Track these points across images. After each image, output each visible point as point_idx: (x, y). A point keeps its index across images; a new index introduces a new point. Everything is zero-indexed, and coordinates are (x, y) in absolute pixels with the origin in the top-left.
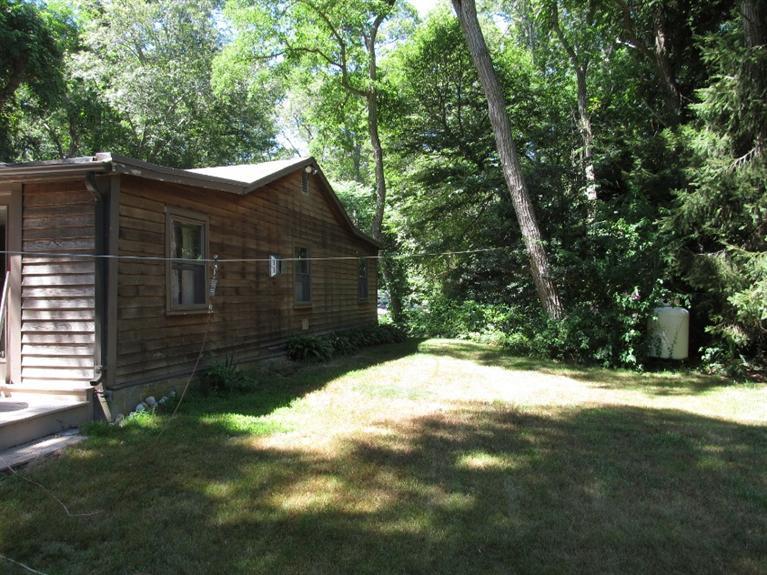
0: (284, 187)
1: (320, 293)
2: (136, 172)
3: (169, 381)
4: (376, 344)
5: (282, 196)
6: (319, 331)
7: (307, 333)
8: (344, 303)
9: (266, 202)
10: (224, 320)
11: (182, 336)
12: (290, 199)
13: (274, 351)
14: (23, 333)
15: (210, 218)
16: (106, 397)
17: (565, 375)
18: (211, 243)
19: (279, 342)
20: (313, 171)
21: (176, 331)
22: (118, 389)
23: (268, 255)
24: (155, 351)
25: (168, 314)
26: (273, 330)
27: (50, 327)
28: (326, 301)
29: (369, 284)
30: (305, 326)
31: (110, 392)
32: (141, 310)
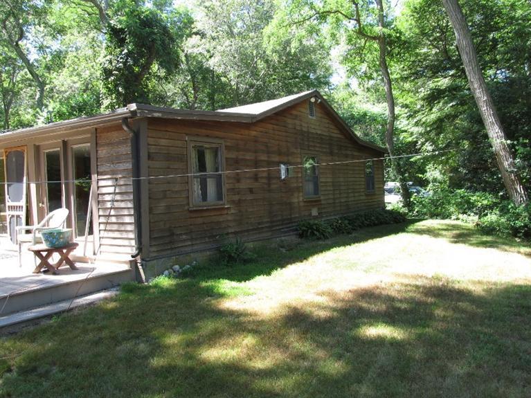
0: (291, 114)
1: (329, 188)
2: (156, 115)
3: (192, 254)
4: (375, 225)
5: (289, 121)
6: (327, 216)
7: (315, 218)
8: (352, 195)
9: (275, 126)
10: (240, 211)
11: (204, 223)
12: (297, 122)
13: (286, 232)
14: (100, 223)
15: (225, 141)
16: (142, 265)
17: (519, 252)
18: (226, 158)
19: (290, 225)
20: (316, 101)
21: (200, 221)
22: (150, 260)
23: (278, 163)
24: (181, 234)
25: (191, 209)
26: (285, 217)
27: (114, 220)
28: (334, 194)
29: (376, 180)
30: (315, 212)
31: (144, 262)
32: (168, 207)
